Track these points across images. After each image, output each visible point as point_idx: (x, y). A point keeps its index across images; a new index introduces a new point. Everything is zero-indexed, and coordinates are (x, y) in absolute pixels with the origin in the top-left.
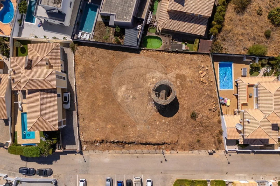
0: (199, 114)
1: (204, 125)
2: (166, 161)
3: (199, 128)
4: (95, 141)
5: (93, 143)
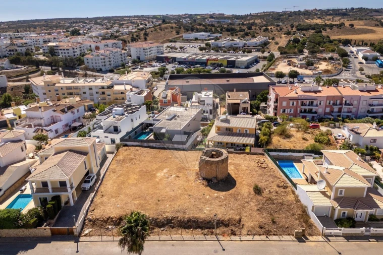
0: (265, 190)
1: (275, 201)
2: (224, 250)
3: (269, 206)
4: (108, 219)
5: (104, 224)
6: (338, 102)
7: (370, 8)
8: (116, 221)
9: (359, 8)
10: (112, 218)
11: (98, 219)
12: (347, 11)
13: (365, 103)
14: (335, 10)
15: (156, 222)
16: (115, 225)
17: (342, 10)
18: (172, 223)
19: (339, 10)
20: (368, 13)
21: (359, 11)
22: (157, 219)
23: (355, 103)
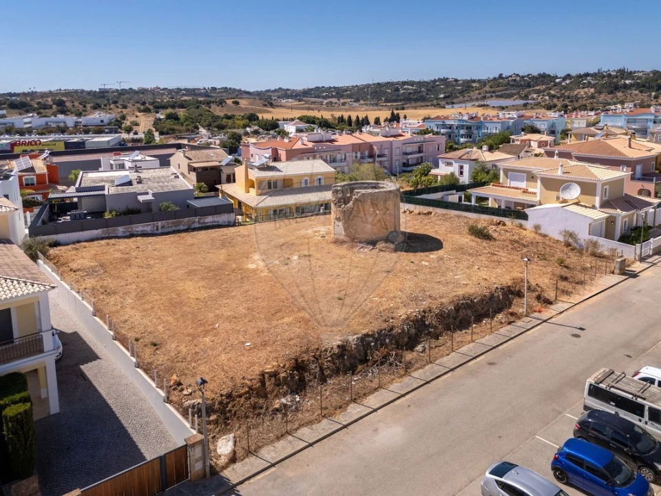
4: (263, 382)
5: (261, 401)
6: (367, 153)
7: (237, 88)
8: (292, 376)
9: (222, 88)
10: (274, 375)
11: (229, 396)
12: (207, 91)
13: (398, 151)
14: (189, 89)
15: (392, 337)
16: (294, 391)
17: (199, 89)
18: (428, 326)
19: (195, 90)
20: (237, 95)
21: (224, 92)
22: (392, 329)
23: (386, 152)
